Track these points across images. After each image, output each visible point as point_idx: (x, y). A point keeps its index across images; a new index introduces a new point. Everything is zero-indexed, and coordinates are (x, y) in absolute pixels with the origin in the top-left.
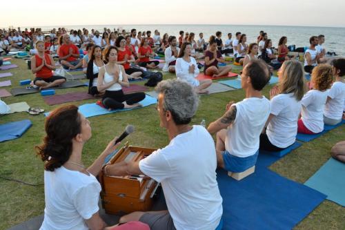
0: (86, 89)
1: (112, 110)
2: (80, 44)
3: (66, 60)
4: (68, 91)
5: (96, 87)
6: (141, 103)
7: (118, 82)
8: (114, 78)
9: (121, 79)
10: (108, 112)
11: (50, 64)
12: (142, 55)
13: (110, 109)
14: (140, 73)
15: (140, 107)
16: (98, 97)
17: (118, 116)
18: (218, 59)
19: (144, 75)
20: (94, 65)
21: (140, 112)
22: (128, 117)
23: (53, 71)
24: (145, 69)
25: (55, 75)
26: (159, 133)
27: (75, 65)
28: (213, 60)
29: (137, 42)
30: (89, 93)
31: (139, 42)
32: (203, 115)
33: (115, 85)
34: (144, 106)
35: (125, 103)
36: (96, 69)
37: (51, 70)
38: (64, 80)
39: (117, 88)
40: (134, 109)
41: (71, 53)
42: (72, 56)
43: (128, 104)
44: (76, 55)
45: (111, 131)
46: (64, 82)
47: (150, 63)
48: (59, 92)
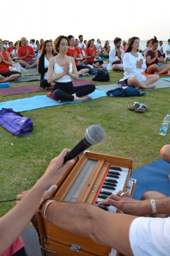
0: (38, 83)
1: (61, 102)
2: (38, 51)
3: (23, 60)
4: (22, 84)
5: (46, 80)
6: (90, 95)
7: (67, 73)
8: (64, 69)
9: (71, 70)
10: (58, 104)
11: (8, 61)
12: (88, 55)
13: (59, 101)
14: (88, 70)
15: (90, 99)
16: (48, 90)
17: (67, 108)
18: (159, 58)
19: (90, 72)
20: (46, 60)
21: (90, 104)
22: (78, 109)
23: (10, 68)
24: (92, 67)
25: (12, 70)
26: (113, 129)
27: (31, 64)
28: (154, 59)
29: (83, 46)
30: (41, 86)
31: (85, 47)
32: (157, 109)
33: (64, 77)
34: (93, 98)
35: (74, 95)
36: (47, 63)
37: (8, 65)
38: (19, 74)
39: (66, 80)
40: (84, 101)
41: (28, 54)
42: (28, 56)
43: (78, 96)
44: (32, 56)
45: (59, 124)
46: (19, 77)
47: (95, 62)
48: (14, 85)
